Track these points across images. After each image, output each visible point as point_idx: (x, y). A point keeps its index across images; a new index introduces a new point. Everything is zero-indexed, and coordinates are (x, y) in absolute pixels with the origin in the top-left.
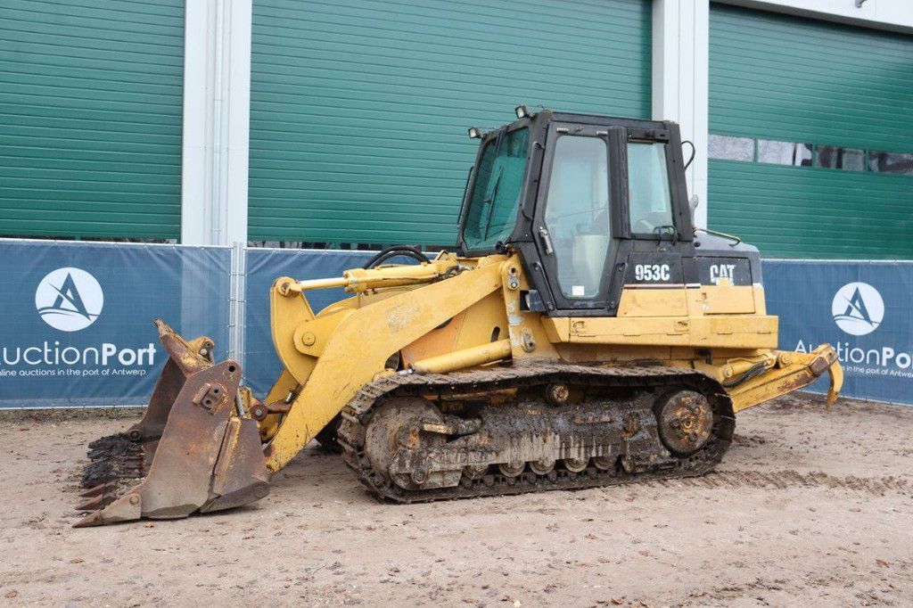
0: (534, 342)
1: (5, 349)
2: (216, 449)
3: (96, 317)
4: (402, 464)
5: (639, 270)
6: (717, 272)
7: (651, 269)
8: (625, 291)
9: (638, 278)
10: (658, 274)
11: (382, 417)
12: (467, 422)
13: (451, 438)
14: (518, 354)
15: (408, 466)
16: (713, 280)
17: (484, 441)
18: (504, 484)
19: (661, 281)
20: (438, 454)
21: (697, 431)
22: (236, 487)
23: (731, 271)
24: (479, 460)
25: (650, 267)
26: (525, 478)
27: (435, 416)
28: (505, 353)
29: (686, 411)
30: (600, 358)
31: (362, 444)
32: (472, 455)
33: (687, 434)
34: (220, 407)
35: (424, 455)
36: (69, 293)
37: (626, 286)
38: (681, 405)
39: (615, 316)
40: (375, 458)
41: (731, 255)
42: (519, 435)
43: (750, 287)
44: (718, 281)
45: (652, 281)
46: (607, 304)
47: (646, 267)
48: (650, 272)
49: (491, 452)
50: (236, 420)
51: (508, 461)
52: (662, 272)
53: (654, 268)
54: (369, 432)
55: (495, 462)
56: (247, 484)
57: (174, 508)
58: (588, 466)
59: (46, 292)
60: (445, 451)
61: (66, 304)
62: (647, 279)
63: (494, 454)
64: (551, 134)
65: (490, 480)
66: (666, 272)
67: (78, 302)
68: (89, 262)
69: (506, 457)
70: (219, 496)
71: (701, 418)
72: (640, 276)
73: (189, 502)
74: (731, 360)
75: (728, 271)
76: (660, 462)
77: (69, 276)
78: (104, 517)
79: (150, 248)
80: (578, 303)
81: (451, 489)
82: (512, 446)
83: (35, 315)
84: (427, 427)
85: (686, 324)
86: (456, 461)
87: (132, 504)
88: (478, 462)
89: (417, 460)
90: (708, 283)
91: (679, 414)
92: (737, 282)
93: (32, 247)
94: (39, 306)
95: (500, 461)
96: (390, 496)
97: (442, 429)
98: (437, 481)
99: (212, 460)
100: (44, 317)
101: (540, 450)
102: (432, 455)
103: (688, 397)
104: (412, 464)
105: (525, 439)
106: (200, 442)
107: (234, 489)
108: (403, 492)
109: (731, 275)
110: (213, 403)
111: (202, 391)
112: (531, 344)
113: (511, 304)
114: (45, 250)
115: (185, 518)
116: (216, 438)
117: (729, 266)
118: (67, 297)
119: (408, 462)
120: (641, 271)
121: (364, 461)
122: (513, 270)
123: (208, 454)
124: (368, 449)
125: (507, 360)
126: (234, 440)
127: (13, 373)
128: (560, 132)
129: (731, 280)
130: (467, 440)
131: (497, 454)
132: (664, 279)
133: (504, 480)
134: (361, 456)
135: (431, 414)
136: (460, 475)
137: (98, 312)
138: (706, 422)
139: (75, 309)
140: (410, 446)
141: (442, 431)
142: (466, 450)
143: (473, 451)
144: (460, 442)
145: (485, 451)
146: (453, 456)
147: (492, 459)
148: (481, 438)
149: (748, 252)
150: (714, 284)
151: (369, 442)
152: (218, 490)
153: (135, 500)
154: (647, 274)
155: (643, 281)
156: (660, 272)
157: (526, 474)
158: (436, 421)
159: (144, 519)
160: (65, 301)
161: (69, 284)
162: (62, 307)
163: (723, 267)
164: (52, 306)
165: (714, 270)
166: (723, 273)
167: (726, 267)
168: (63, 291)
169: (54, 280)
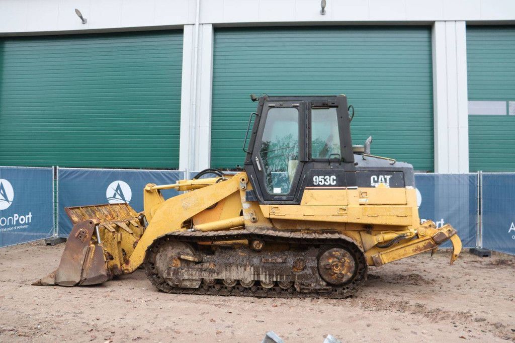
0: (255, 217)
2: (84, 258)
3: (129, 202)
4: (169, 274)
5: (316, 179)
6: (376, 179)
7: (324, 178)
8: (305, 191)
9: (315, 183)
10: (329, 182)
11: (164, 250)
12: (208, 257)
13: (197, 263)
14: (248, 223)
15: (171, 275)
16: (373, 184)
17: (212, 267)
18: (226, 290)
19: (330, 185)
20: (186, 271)
21: (343, 272)
22: (93, 275)
23: (388, 180)
24: (207, 275)
25: (323, 177)
26: (238, 288)
27: (190, 252)
28: (241, 223)
29: (335, 260)
30: (299, 228)
31: (153, 262)
32: (204, 273)
33: (336, 273)
34: (85, 239)
35: (180, 270)
36: (119, 192)
37: (306, 188)
38: (333, 256)
39: (299, 204)
40: (161, 269)
41: (389, 170)
42: (230, 265)
43: (403, 189)
44: (376, 185)
45: (324, 185)
46: (295, 197)
47: (320, 177)
48: (323, 180)
49: (214, 272)
50: (93, 245)
51: (224, 278)
52: (331, 180)
53: (325, 178)
54: (158, 257)
55: (217, 278)
56: (97, 275)
57: (67, 282)
58: (274, 286)
59: (110, 191)
60: (190, 270)
61: (118, 196)
62: (320, 183)
63: (216, 274)
64: (265, 108)
65: (218, 287)
66: (334, 180)
67: (122, 195)
68: (126, 178)
69: (223, 276)
70: (86, 279)
71: (346, 264)
72: (316, 182)
73: (73, 280)
74: (384, 232)
75: (385, 179)
76: (318, 287)
77: (119, 184)
78: (42, 282)
79: (150, 172)
80: (276, 197)
81: (195, 289)
82: (226, 271)
84: (182, 257)
85: (345, 210)
86: (196, 276)
87: (51, 277)
88: (209, 277)
89: (176, 272)
90: (369, 186)
91: (331, 261)
92: (393, 185)
93: (105, 172)
94: (107, 197)
95: (220, 277)
97: (191, 258)
98: (188, 284)
99: (82, 262)
100: (109, 201)
101: (242, 275)
102: (183, 271)
103: (337, 252)
104: (173, 274)
105: (234, 268)
106: (77, 254)
107: (92, 277)
108: (172, 288)
109: (388, 181)
110: (82, 237)
111: (79, 231)
112: (254, 219)
113: (243, 196)
114: (110, 173)
115: (72, 287)
116: (84, 253)
117: (386, 176)
119: (171, 273)
120: (317, 179)
121: (154, 271)
122: (243, 180)
123: (81, 259)
124: (157, 265)
125: (243, 226)
126: (92, 255)
128: (270, 106)
129: (388, 184)
130: (202, 265)
131: (218, 274)
132: (332, 184)
133: (226, 288)
134: (154, 268)
135: (188, 250)
136: (200, 282)
137: (130, 200)
138: (349, 268)
139: (121, 198)
140: (174, 265)
141: (191, 260)
142: (201, 270)
143: (204, 271)
144: (199, 266)
145: (211, 271)
146: (194, 273)
147: (215, 276)
148: (210, 265)
149: (402, 168)
150: (374, 187)
151: (158, 262)
152: (84, 276)
153: (52, 276)
154: (321, 181)
155: (319, 185)
156: (330, 180)
157: (238, 286)
158: (188, 254)
159: (56, 284)
160: (117, 195)
161: (119, 188)
162: (116, 197)
163: (381, 177)
164: (112, 196)
165: (374, 178)
166: (382, 180)
167: (384, 177)
168: (116, 191)
169: (113, 186)
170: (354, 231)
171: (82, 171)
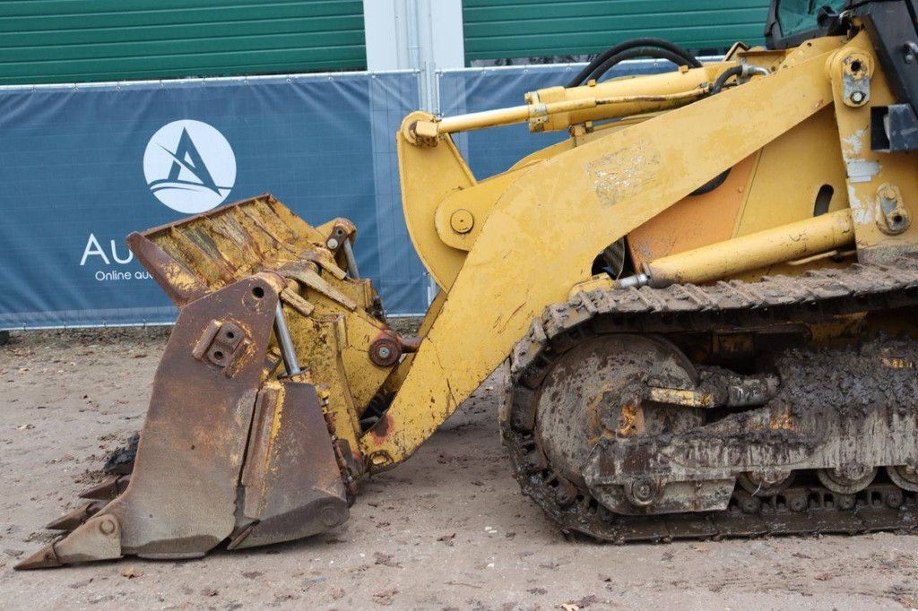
0: (902, 212)
1: (113, 242)
2: (242, 439)
3: (229, 191)
4: (607, 468)
11: (569, 372)
12: (748, 382)
13: (710, 415)
14: (869, 239)
15: (618, 471)
17: (782, 423)
18: (830, 508)
20: (679, 449)
22: (286, 506)
24: (768, 459)
26: (876, 496)
27: (678, 372)
28: (839, 237)
31: (529, 426)
32: (754, 453)
34: (242, 363)
35: (653, 450)
36: (188, 158)
40: (559, 449)
42: (860, 413)
49: (796, 446)
50: (275, 385)
51: (834, 463)
54: (545, 401)
55: (805, 466)
56: (305, 501)
57: (177, 541)
59: (157, 157)
60: (696, 443)
61: (185, 174)
63: (802, 451)
67: (200, 170)
69: (831, 455)
70: (256, 523)
73: (203, 532)
77: (185, 133)
78: (62, 554)
79: (296, 82)
81: (715, 517)
82: (844, 433)
83: (145, 192)
84: (657, 395)
86: (721, 464)
87: (103, 532)
89: (638, 459)
93: (129, 93)
94: (149, 179)
95: (817, 463)
96: (581, 528)
97: (690, 397)
98: (682, 499)
99: (236, 459)
100: (157, 194)
102: (668, 451)
104: (627, 467)
105: (875, 421)
106: (211, 427)
107: (283, 510)
108: (614, 520)
110: (228, 357)
111: (206, 335)
112: (898, 219)
113: (853, 135)
114: (149, 95)
115: (200, 559)
116: (239, 420)
118: (187, 165)
119: (618, 464)
121: (534, 458)
122: (856, 66)
123: (228, 449)
124: (545, 435)
125: (845, 253)
126: (274, 424)
127: (127, 276)
130: (742, 423)
131: (810, 451)
133: (829, 497)
134: (531, 448)
135: (671, 367)
136: (731, 488)
137: (230, 182)
139: (198, 181)
140: (623, 431)
141: (691, 403)
142: (742, 441)
143: (757, 443)
144: (728, 425)
145: (782, 443)
146: (712, 454)
147: (799, 461)
148: (773, 417)
151: (545, 422)
152: (252, 511)
153: (107, 527)
157: (879, 488)
158: (678, 384)
159: (128, 556)
160: (184, 170)
161: (186, 145)
162: (180, 178)
164: (167, 177)
168: (179, 155)
169: (165, 139)
171: (42, 93)
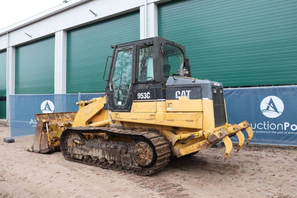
2: (40, 139)
5: (139, 95)
6: (179, 93)
7: (143, 94)
8: (133, 103)
9: (138, 98)
10: (146, 96)
14: (111, 124)
16: (177, 97)
17: (85, 148)
19: (147, 99)
20: (76, 149)
21: (146, 158)
23: (188, 93)
25: (143, 93)
29: (142, 149)
32: (82, 151)
33: (142, 159)
35: (74, 148)
37: (134, 101)
38: (140, 147)
39: (130, 112)
41: (189, 86)
43: (200, 100)
44: (180, 98)
45: (144, 99)
46: (128, 108)
47: (142, 93)
48: (143, 95)
49: (86, 151)
50: (43, 133)
52: (147, 95)
53: (144, 94)
55: (88, 154)
56: (45, 148)
57: (36, 150)
58: (114, 163)
62: (142, 98)
64: (116, 52)
66: (149, 95)
70: (41, 150)
71: (148, 153)
72: (139, 97)
73: (38, 150)
75: (186, 93)
76: (133, 167)
77: (47, 102)
78: (29, 150)
80: (119, 107)
81: (81, 160)
82: (91, 151)
84: (75, 141)
85: (154, 116)
87: (31, 148)
88: (84, 154)
90: (175, 99)
91: (139, 150)
92: (192, 97)
97: (78, 142)
98: (77, 157)
99: (40, 141)
101: (98, 154)
103: (143, 144)
105: (94, 149)
109: (188, 95)
115: (37, 153)
116: (40, 136)
117: (187, 91)
119: (71, 150)
120: (140, 95)
126: (43, 138)
128: (118, 51)
129: (188, 97)
132: (148, 98)
136: (82, 156)
138: (150, 156)
140: (72, 145)
142: (81, 149)
144: (81, 147)
148: (85, 146)
149: (200, 84)
150: (178, 99)
152: (41, 148)
154: (142, 96)
155: (140, 99)
156: (146, 95)
158: (78, 140)
159: (33, 151)
163: (183, 92)
165: (178, 93)
166: (183, 94)
167: (186, 92)
170: (167, 130)
